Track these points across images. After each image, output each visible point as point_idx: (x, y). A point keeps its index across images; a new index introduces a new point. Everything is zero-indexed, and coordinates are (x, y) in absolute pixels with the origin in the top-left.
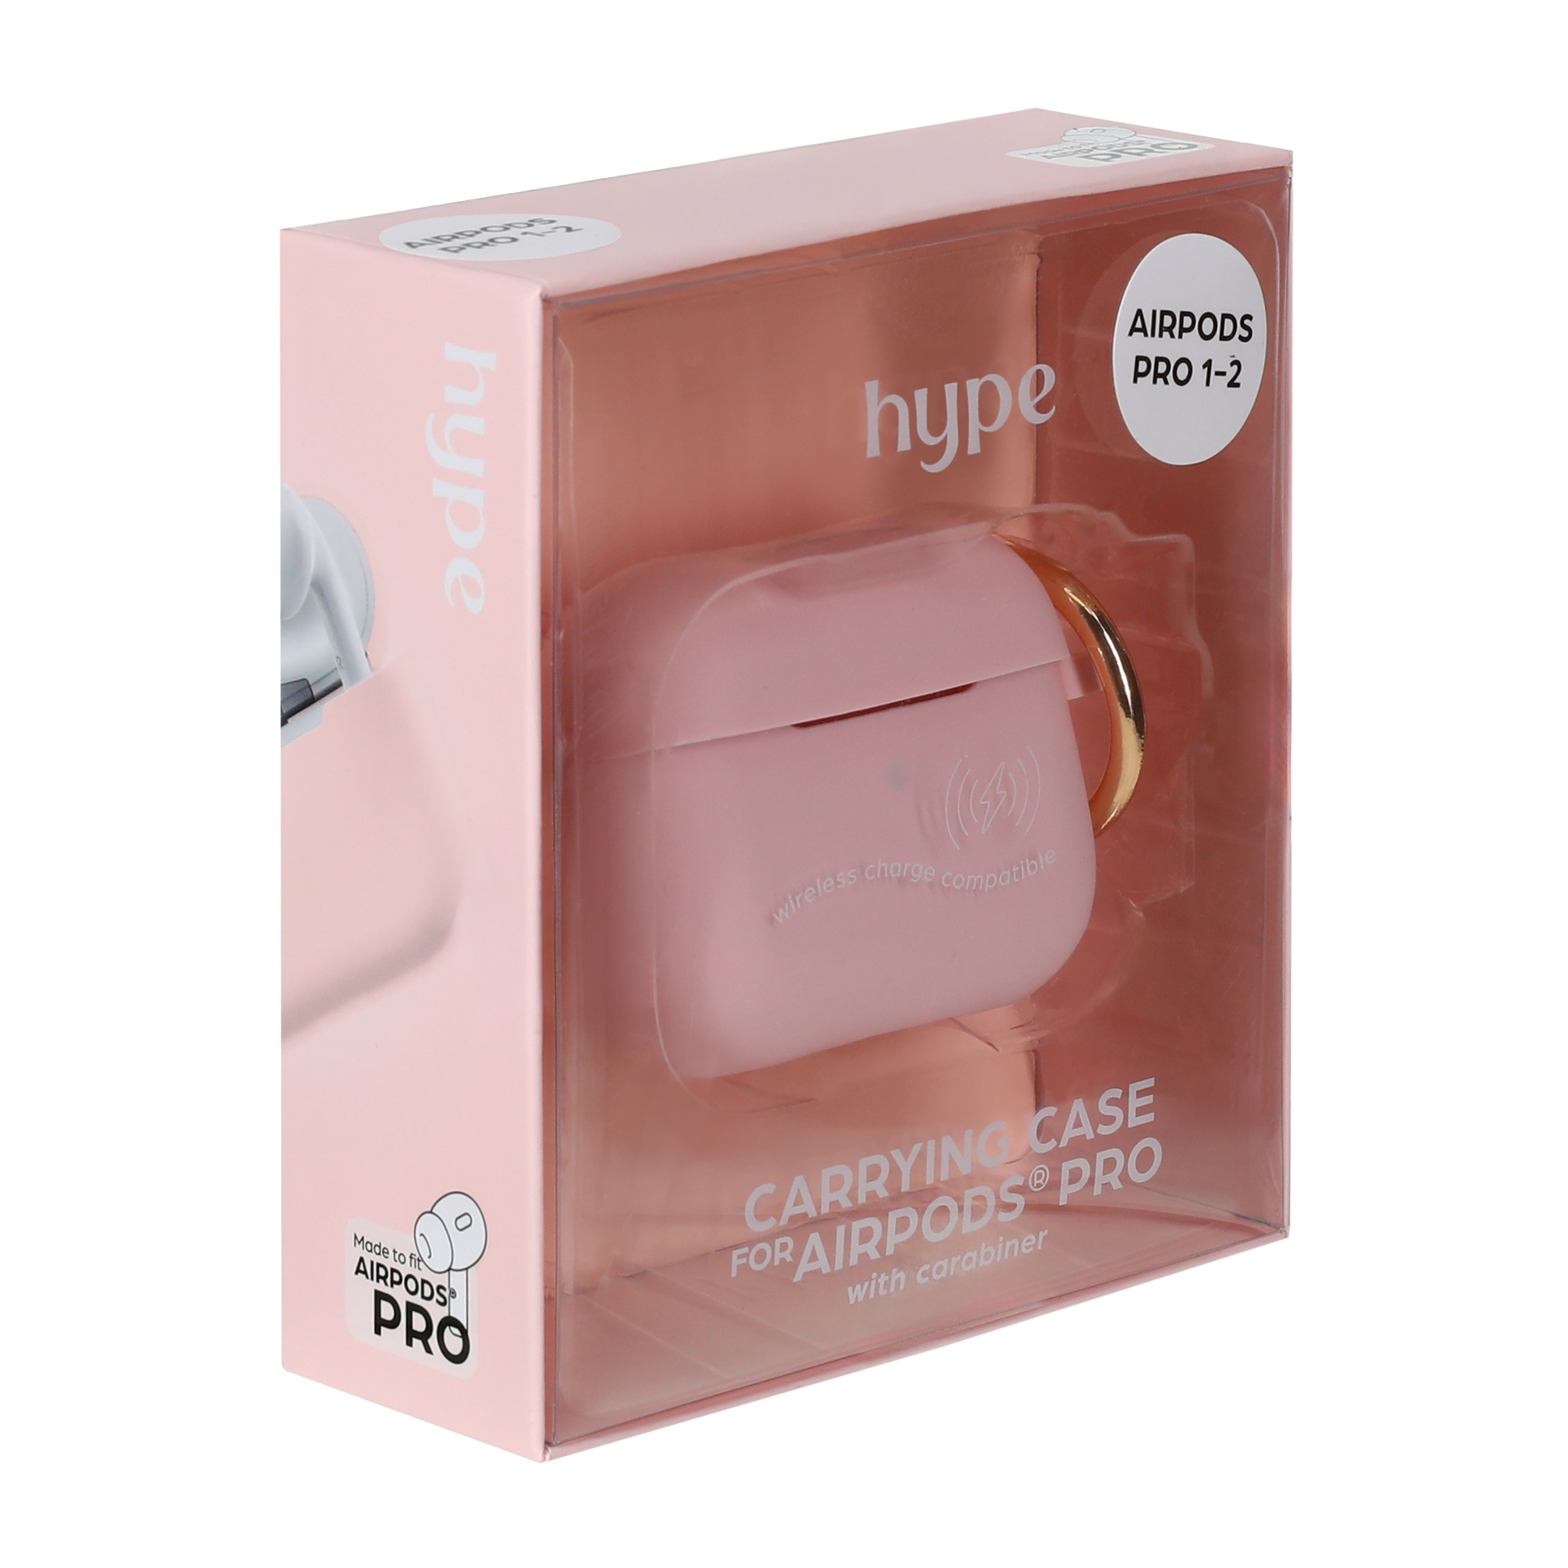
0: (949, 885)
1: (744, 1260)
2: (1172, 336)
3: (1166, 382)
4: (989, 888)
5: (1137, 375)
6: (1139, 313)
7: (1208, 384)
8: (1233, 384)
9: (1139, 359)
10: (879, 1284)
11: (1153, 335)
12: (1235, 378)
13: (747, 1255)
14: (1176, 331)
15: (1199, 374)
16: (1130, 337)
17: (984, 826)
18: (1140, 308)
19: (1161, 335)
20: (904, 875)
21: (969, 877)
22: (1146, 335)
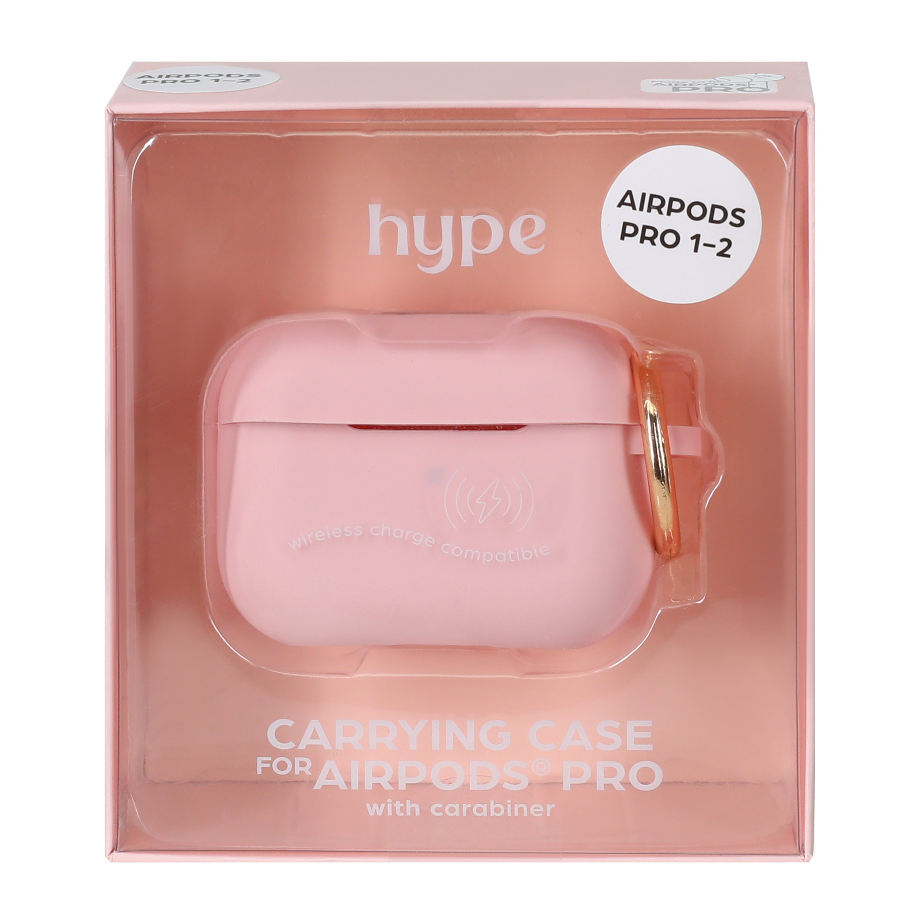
0: (447, 552)
1: (268, 765)
2: (661, 213)
3: (653, 244)
4: (485, 561)
5: (624, 235)
6: (629, 193)
7: (696, 250)
8: (721, 254)
9: (625, 224)
10: (395, 807)
11: (641, 209)
12: (725, 250)
13: (271, 763)
14: (665, 210)
15: (687, 243)
16: (618, 208)
17: (480, 518)
18: (630, 189)
19: (649, 211)
20: (406, 538)
21: (467, 551)
22: (634, 208)
